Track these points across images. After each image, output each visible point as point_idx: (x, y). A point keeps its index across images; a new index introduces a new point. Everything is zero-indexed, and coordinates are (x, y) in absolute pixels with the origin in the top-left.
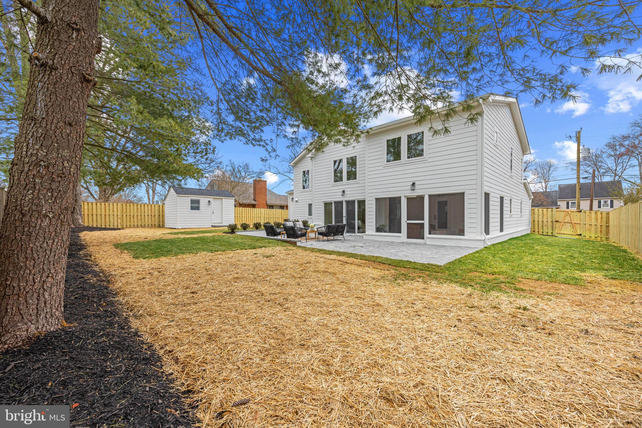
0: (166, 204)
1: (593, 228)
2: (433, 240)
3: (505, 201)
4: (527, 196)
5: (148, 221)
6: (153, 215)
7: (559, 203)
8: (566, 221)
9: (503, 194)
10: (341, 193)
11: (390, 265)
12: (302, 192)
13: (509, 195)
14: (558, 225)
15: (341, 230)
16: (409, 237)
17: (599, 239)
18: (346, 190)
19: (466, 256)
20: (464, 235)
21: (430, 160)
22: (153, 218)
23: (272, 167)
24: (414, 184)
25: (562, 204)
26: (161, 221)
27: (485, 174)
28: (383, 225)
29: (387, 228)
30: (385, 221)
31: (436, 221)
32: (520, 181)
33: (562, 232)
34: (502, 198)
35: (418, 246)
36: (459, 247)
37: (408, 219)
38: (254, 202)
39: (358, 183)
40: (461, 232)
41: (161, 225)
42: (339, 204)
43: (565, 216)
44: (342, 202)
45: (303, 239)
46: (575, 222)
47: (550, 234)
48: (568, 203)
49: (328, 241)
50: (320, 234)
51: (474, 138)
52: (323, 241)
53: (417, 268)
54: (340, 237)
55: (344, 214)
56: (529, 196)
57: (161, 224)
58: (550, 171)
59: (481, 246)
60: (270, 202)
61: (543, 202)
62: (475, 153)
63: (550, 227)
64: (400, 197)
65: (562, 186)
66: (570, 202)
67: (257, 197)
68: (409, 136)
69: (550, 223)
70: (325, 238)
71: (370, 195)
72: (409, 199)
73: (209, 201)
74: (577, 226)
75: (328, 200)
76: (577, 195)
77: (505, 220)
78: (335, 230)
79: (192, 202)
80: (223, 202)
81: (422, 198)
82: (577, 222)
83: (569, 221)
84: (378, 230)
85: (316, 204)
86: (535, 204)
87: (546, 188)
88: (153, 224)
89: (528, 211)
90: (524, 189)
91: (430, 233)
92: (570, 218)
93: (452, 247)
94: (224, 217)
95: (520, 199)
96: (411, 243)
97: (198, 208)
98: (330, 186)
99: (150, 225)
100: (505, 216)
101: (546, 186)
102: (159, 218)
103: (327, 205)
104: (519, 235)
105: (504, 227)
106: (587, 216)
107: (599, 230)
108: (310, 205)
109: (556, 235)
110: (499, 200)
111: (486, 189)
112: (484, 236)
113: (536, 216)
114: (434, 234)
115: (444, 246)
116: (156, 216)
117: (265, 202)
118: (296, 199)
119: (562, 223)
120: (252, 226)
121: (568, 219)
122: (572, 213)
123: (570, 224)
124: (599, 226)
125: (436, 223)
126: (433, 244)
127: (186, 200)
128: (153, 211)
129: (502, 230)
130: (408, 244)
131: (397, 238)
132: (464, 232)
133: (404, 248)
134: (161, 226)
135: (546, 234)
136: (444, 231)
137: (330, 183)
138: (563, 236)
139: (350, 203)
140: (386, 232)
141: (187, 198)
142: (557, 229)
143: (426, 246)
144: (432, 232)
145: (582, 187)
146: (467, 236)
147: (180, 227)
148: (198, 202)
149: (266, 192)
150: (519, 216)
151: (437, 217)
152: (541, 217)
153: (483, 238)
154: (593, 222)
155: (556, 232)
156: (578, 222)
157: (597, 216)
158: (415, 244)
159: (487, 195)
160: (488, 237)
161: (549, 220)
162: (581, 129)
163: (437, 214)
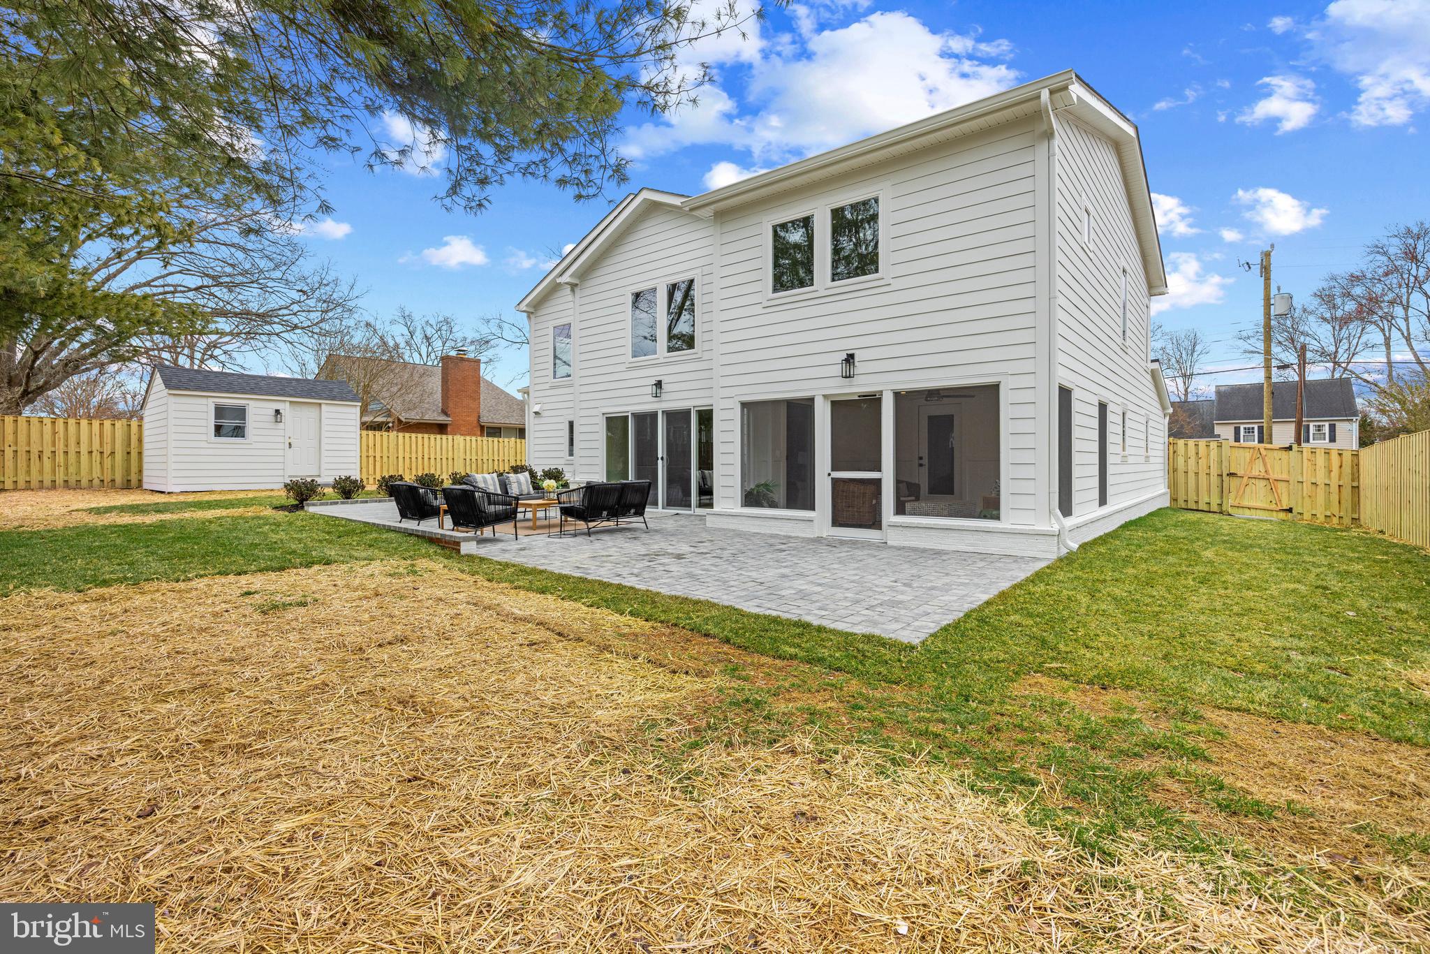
0: (146, 420)
1: (1321, 493)
2: (908, 532)
3: (1110, 417)
4: (1159, 406)
5: (88, 469)
6: (107, 451)
7: (1217, 430)
8: (1255, 473)
9: (1106, 396)
10: (649, 390)
11: (727, 641)
12: (552, 388)
13: (1119, 400)
14: (1234, 482)
15: (636, 499)
16: (837, 521)
17: (1335, 520)
18: (665, 380)
19: (1003, 595)
20: (998, 518)
21: (896, 284)
22: (107, 462)
23: (505, 326)
24: (850, 359)
25: (1225, 431)
26: (134, 469)
27: (1061, 328)
28: (766, 485)
29: (780, 494)
30: (775, 474)
31: (925, 470)
32: (1143, 364)
33: (1246, 503)
34: (1103, 407)
35: (859, 553)
36: (983, 556)
37: (835, 467)
38: (442, 419)
39: (699, 359)
40: (991, 508)
41: (134, 482)
42: (645, 421)
43: (1252, 461)
44: (654, 416)
45: (503, 529)
46: (1276, 477)
47: (1214, 507)
48: (1237, 430)
49: (589, 534)
50: (567, 511)
51: (1027, 215)
52: (575, 535)
53: (821, 660)
54: (634, 521)
55: (661, 451)
56: (1164, 408)
57: (134, 478)
58: (1195, 354)
59: (1049, 553)
60: (488, 418)
61: (1182, 427)
62: (1027, 260)
63: (1215, 491)
64: (812, 400)
65: (1222, 389)
66: (1242, 427)
67: (451, 405)
68: (837, 213)
69: (1214, 479)
70: (581, 525)
71: (727, 393)
72: (839, 406)
73: (277, 412)
74: (1281, 485)
75: (617, 409)
76: (1265, 410)
77: (1110, 469)
78: (612, 500)
79: (220, 411)
80: (324, 415)
81: (873, 401)
82: (1280, 477)
83: (1263, 474)
84: (752, 498)
85: (583, 421)
86: (1177, 431)
87: (1186, 394)
88: (107, 478)
89: (1161, 447)
90: (1152, 387)
91: (900, 510)
92: (1265, 464)
93: (964, 557)
94: (324, 460)
95: (1143, 412)
96: (842, 543)
97: (239, 432)
98: (623, 368)
99: (96, 482)
100: (1111, 459)
101: (1186, 390)
102: (128, 461)
103: (616, 425)
104: (1142, 512)
105: (1110, 490)
106: (1305, 461)
107: (1335, 497)
108: (571, 424)
109: (1230, 510)
110: (1095, 412)
111: (1064, 377)
112: (1057, 523)
113: (1181, 460)
114: (914, 513)
115: (938, 553)
116: (119, 456)
117: (473, 419)
118: (537, 408)
119: (1245, 479)
120: (371, 487)
121: (1258, 469)
122: (1270, 454)
123: (1263, 483)
124: (1334, 489)
125: (922, 478)
126: (906, 544)
127: (201, 408)
128: (108, 438)
129: (1103, 501)
130: (832, 544)
131: (802, 525)
132: (998, 508)
133: (810, 564)
134: (132, 483)
135: (1205, 508)
136: (943, 501)
137: (622, 359)
138: (1247, 514)
139: (678, 419)
140: (773, 505)
141: (204, 401)
142: (1232, 495)
143: (884, 554)
144: (908, 506)
145: (1278, 391)
146: (1010, 519)
147: (177, 490)
148: (241, 412)
149: (477, 392)
150: (1142, 460)
151: (925, 461)
152: (1192, 462)
153: (1056, 528)
154: (1321, 478)
155: (1231, 502)
156: (1285, 477)
157: (1329, 460)
158: (854, 543)
159: (1065, 394)
160: (1069, 522)
161: (1214, 471)
162: (1272, 246)
163: (925, 453)
